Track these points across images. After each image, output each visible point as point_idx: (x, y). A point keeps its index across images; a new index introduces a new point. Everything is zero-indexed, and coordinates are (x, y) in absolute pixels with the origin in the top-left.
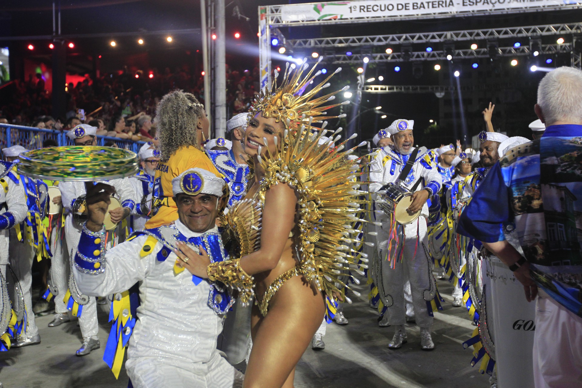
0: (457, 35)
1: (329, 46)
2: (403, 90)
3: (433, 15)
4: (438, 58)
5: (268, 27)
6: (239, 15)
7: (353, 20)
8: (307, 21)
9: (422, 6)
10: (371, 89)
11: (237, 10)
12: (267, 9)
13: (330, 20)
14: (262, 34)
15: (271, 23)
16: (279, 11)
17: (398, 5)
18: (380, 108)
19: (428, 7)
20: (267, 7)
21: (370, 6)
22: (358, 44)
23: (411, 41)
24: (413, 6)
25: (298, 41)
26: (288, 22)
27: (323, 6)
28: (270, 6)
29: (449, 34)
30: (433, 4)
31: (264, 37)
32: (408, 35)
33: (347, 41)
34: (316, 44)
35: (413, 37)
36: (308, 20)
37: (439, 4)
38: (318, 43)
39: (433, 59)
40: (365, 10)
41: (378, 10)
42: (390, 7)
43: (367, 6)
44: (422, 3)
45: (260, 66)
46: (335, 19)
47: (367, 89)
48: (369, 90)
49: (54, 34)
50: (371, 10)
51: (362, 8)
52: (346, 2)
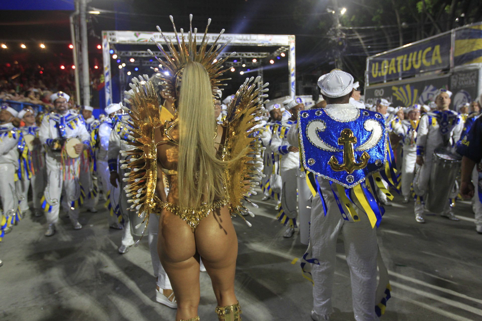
1: (140, 56)
6: (94, 35)
8: (131, 41)
11: (93, 32)
13: (144, 42)
15: (109, 41)
16: (114, 35)
20: (107, 32)
27: (139, 34)
31: (106, 49)
34: (133, 54)
45: (104, 64)
52: (152, 32)
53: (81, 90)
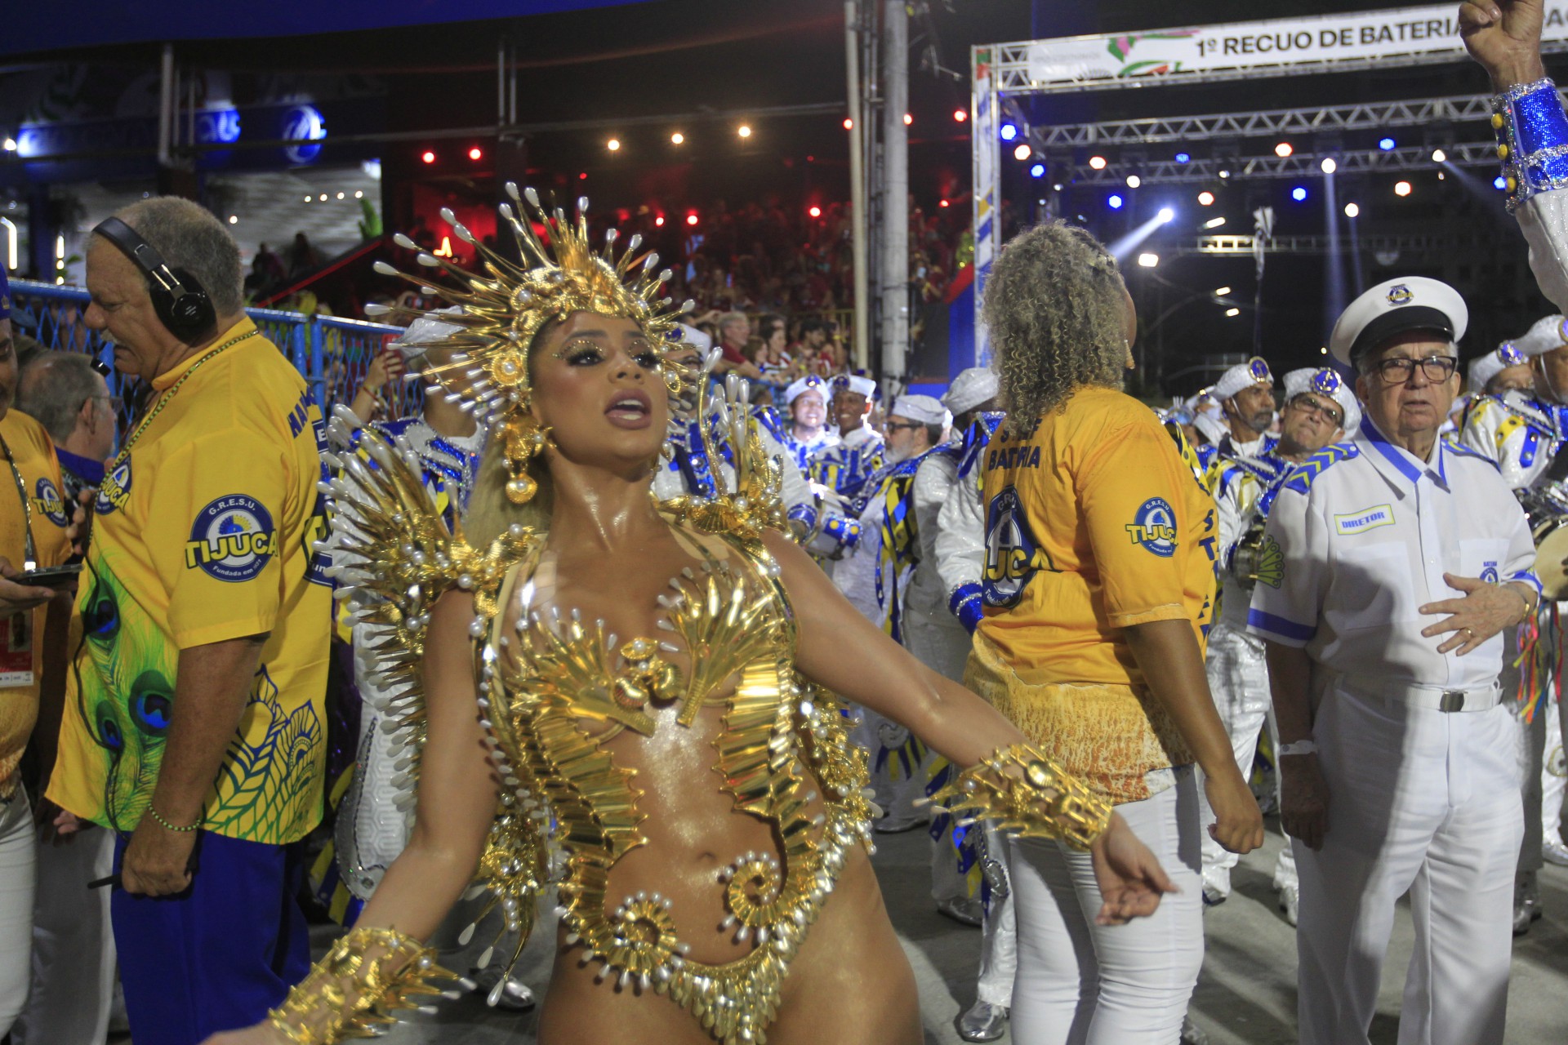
0: (1460, 107)
1: (1133, 140)
2: (1294, 247)
3: (1414, 56)
4: (1405, 165)
5: (994, 95)
6: (937, 67)
7: (1207, 74)
8: (1092, 79)
9: (1385, 34)
10: (1215, 245)
11: (934, 54)
12: (994, 53)
13: (1150, 74)
14: (980, 113)
15: (1000, 85)
16: (1020, 57)
17: (1322, 34)
18: (1225, 290)
19: (1402, 37)
20: (992, 47)
21: (1251, 38)
22: (1204, 134)
23: (1340, 123)
24: (1363, 35)
25: (1056, 130)
26: (1044, 83)
27: (1131, 42)
28: (1000, 46)
29: (1439, 105)
30: (1414, 30)
31: (986, 121)
32: (1332, 110)
33: (1176, 127)
34: (1100, 135)
35: (1345, 115)
36: (1095, 76)
37: (1429, 30)
38: (1104, 132)
39: (1393, 168)
40: (1239, 48)
41: (1270, 47)
42: (1303, 40)
43: (1244, 39)
44: (1386, 28)
45: (975, 189)
46: (1161, 73)
47: (1205, 245)
48: (1211, 249)
49: (502, 124)
50: (1254, 48)
51: (1231, 43)
52: (1189, 29)
53: (876, 303)
